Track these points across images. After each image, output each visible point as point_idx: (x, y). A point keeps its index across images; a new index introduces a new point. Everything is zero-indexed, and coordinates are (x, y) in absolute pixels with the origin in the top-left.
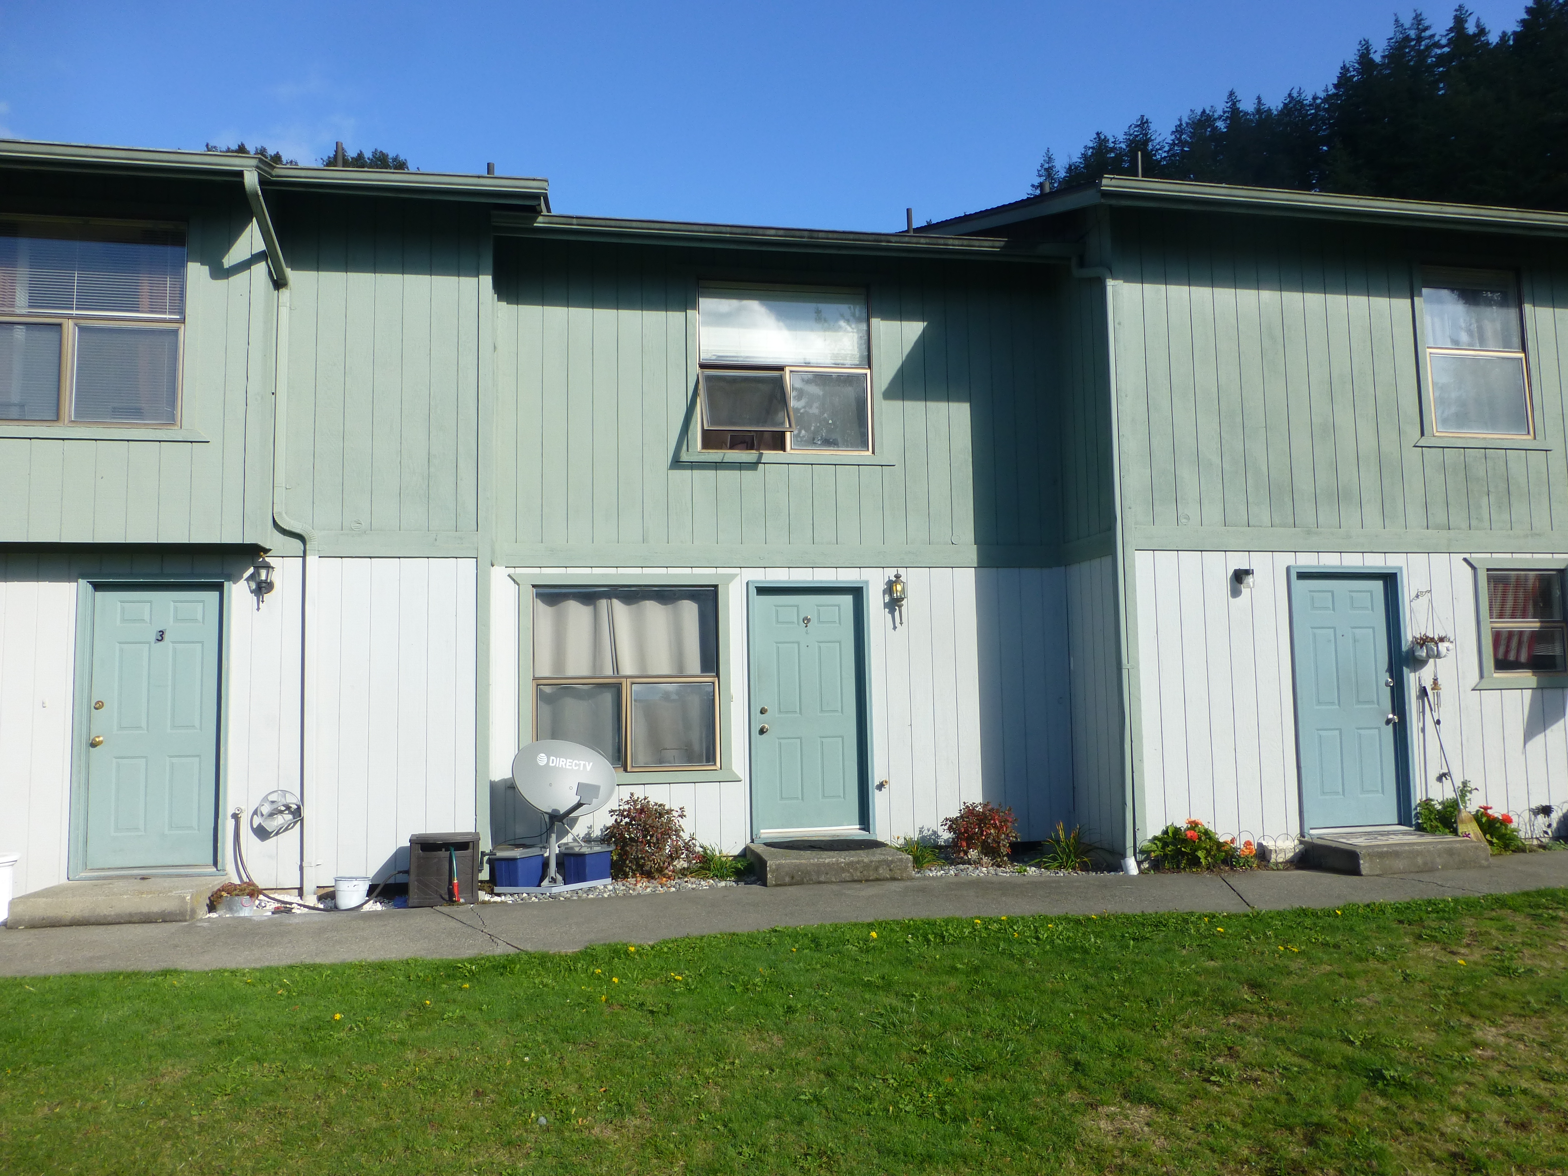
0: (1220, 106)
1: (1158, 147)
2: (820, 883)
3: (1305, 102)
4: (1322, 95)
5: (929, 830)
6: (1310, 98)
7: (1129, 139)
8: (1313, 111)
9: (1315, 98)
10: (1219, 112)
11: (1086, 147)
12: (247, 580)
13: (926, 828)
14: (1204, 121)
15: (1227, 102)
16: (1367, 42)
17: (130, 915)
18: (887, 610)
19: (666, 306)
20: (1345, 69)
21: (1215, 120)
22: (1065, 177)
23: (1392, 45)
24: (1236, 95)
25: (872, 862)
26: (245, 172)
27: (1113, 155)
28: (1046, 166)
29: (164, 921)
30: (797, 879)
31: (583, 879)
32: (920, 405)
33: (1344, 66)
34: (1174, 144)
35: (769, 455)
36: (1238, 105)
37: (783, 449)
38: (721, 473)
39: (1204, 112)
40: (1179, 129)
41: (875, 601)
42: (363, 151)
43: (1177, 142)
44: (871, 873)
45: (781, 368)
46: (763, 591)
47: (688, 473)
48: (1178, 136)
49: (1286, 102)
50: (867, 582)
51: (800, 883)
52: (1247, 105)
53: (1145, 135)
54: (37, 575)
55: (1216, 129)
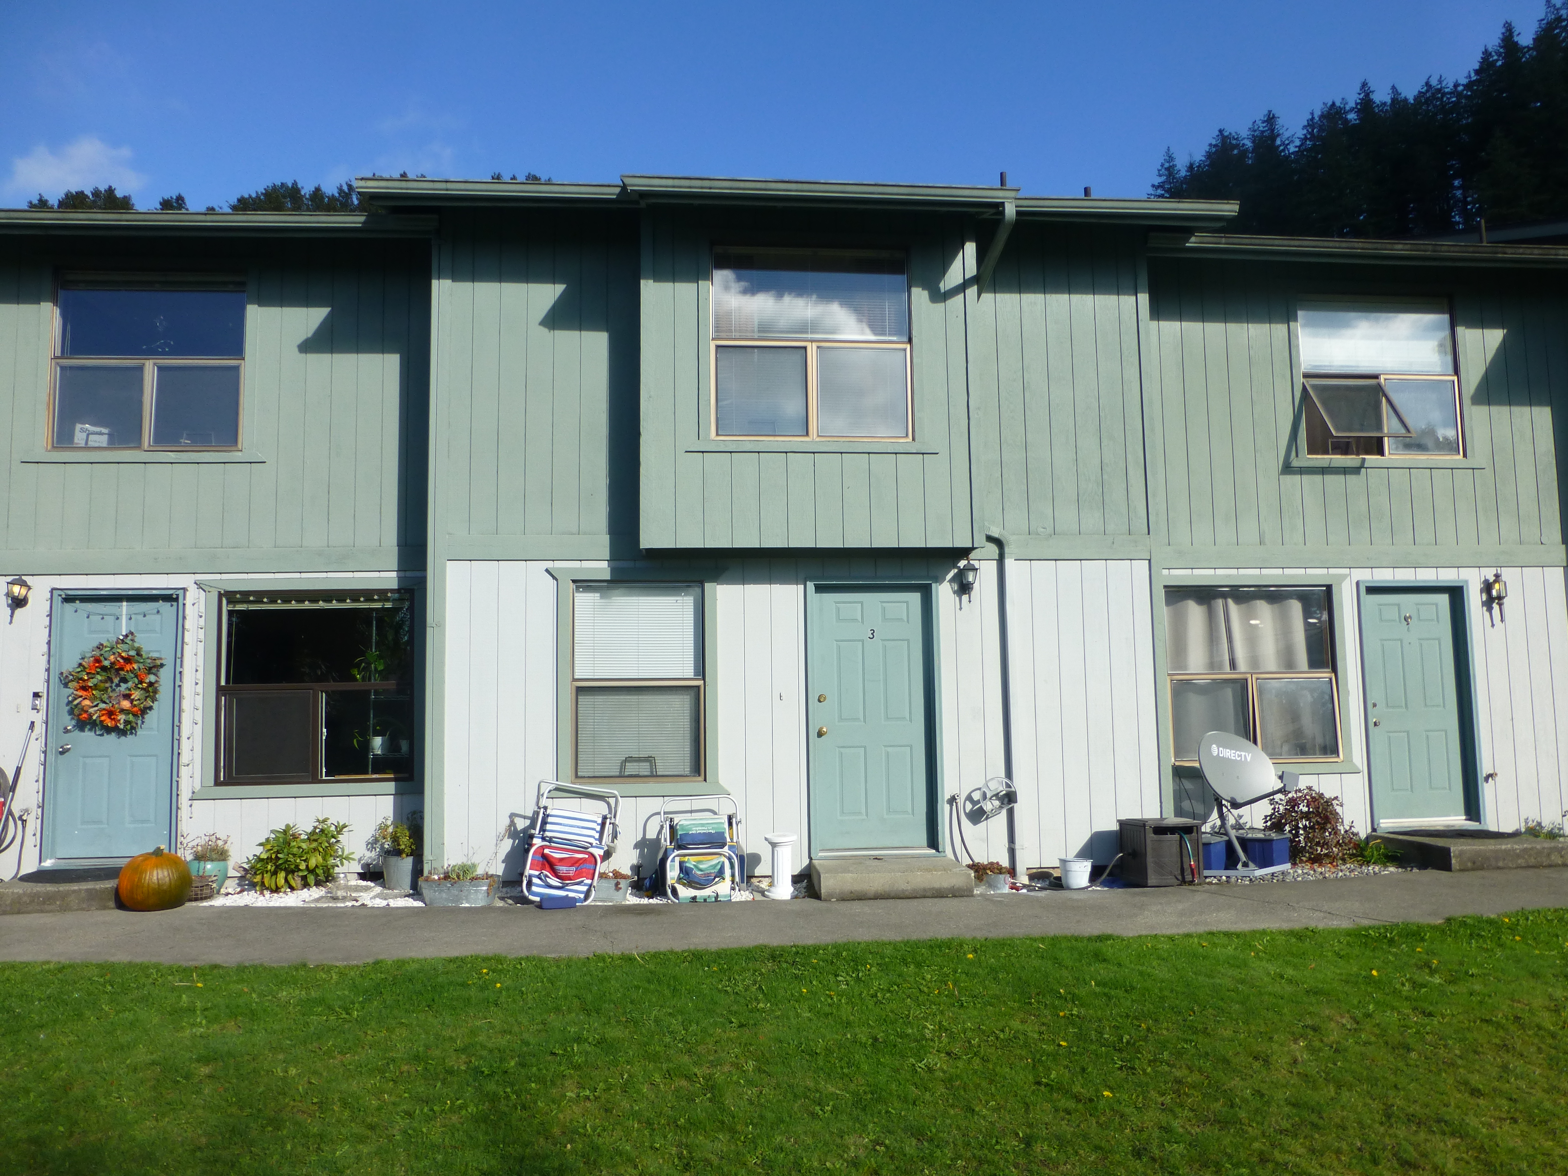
0: (1352, 98)
1: (1287, 142)
2: (1499, 868)
3: (1446, 90)
4: (1464, 81)
5: (1533, 821)
6: (1451, 85)
7: (1253, 135)
8: (1454, 99)
9: (1456, 85)
10: (1352, 104)
11: (1210, 145)
12: (950, 581)
13: (1530, 819)
14: (1333, 114)
15: (1359, 94)
16: (1510, 25)
17: (925, 890)
18: (1485, 608)
19: (1269, 317)
20: (1487, 54)
21: (1346, 113)
22: (1186, 175)
23: (1543, 26)
24: (1369, 85)
25: (1544, 848)
26: (1006, 205)
27: (1236, 152)
28: (1167, 165)
29: (954, 896)
30: (1477, 865)
31: (1271, 864)
32: (1505, 409)
33: (1486, 50)
34: (1306, 139)
35: (1371, 459)
36: (1372, 96)
37: (1382, 453)
38: (1328, 478)
39: (1334, 104)
40: (1311, 123)
41: (1474, 599)
43: (1309, 136)
44: (1544, 859)
45: (1376, 377)
46: (1373, 590)
47: (1297, 477)
48: (1310, 130)
49: (1423, 90)
50: (1467, 582)
51: (1482, 868)
52: (1381, 96)
53: (1273, 130)
54: (770, 579)
55: (1346, 121)
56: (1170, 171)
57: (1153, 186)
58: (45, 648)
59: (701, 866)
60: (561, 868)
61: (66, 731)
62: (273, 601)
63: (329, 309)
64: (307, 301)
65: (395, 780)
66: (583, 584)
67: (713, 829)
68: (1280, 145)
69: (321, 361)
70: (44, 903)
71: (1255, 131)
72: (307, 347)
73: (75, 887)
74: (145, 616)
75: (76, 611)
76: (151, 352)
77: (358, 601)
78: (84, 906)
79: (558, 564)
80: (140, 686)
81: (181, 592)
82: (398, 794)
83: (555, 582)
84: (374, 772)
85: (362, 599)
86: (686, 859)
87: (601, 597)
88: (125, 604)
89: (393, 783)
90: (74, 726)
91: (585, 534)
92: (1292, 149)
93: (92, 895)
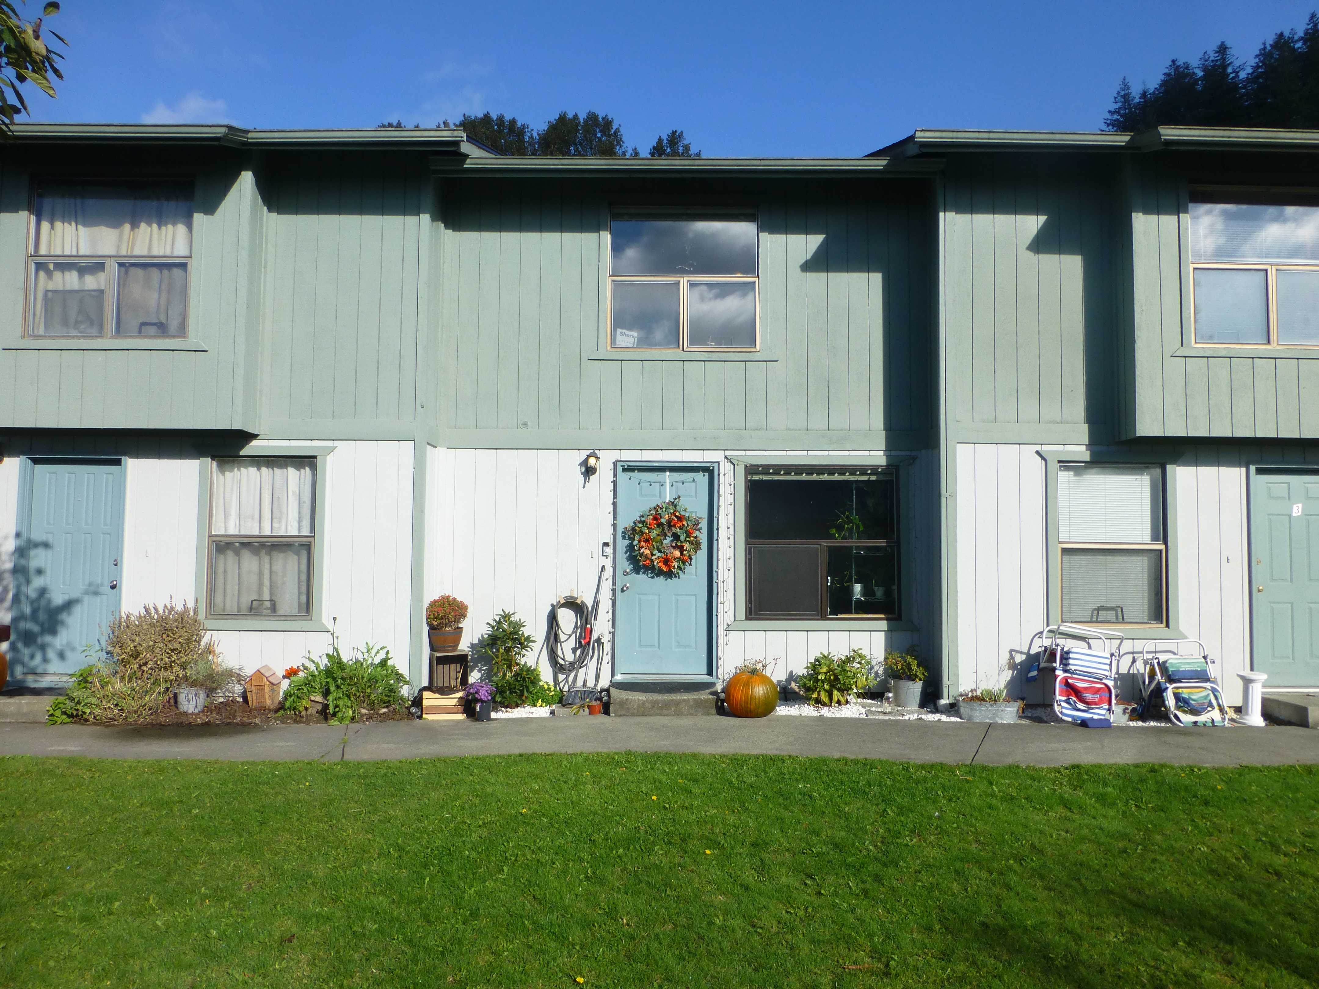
0: (1301, 29)
1: (1238, 70)
7: (1205, 65)
10: (1300, 33)
11: (1164, 74)
14: (1282, 43)
15: (1308, 24)
21: (1294, 42)
22: (1140, 102)
27: (1188, 80)
28: (1122, 93)
34: (1258, 67)
39: (1282, 35)
40: (1263, 52)
42: (578, 114)
43: (1261, 64)
48: (1262, 59)
53: (1224, 59)
54: (1218, 462)
55: (1294, 49)
56: (1126, 98)
57: (1110, 112)
58: (611, 508)
59: (1193, 697)
60: (1087, 695)
61: (628, 574)
62: (789, 474)
63: (824, 236)
64: (807, 230)
65: (887, 619)
66: (1065, 465)
67: (1198, 667)
68: (1231, 73)
69: (818, 279)
70: (662, 708)
71: (1206, 61)
72: (807, 267)
73: (685, 696)
74: (683, 483)
75: (630, 479)
76: (683, 272)
77: (854, 474)
78: (693, 712)
79: (1045, 448)
80: (688, 539)
81: (716, 465)
82: (890, 632)
83: (1044, 462)
84: (856, 613)
85: (858, 473)
86: (1180, 691)
87: (1075, 475)
88: (668, 473)
89: (886, 622)
90: (631, 570)
91: (1067, 423)
92: (1242, 75)
93: (698, 704)
